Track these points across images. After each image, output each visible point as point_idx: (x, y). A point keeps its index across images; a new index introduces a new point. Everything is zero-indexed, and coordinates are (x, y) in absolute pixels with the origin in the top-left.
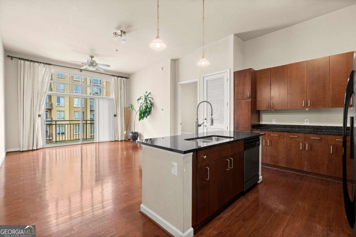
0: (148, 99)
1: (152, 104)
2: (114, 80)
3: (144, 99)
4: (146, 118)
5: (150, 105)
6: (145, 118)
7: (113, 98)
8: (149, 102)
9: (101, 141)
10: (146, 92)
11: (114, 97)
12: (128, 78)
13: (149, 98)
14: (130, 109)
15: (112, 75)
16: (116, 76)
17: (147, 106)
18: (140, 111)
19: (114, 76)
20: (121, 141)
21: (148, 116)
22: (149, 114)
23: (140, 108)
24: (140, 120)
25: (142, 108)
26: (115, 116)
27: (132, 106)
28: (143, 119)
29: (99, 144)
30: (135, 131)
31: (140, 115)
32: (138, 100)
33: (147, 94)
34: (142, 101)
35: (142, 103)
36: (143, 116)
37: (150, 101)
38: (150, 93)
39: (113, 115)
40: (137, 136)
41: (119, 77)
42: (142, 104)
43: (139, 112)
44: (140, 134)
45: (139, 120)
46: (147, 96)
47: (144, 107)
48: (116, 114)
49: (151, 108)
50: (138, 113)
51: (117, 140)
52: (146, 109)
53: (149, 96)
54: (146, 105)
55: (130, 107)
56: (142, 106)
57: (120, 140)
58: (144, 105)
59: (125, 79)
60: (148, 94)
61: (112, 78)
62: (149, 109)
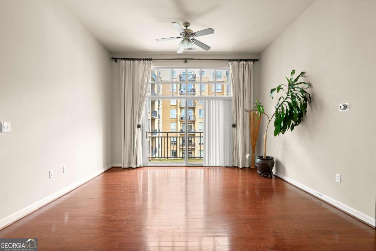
0: (298, 87)
1: (308, 99)
2: (233, 67)
3: (286, 89)
4: (292, 129)
5: (302, 99)
6: (288, 131)
7: (231, 98)
8: (300, 95)
9: (211, 165)
10: (293, 72)
11: (232, 96)
12: (257, 60)
13: (300, 86)
14: (256, 112)
15: (230, 60)
16: (236, 60)
17: (295, 103)
18: (276, 116)
19: (234, 60)
20: (243, 168)
21: (296, 125)
22: (298, 122)
23: (277, 109)
24: (276, 133)
25: (280, 108)
26: (234, 126)
27: (259, 106)
28: (283, 134)
29: (209, 169)
30: (267, 155)
31: (276, 124)
32: (273, 90)
33: (295, 77)
34: (283, 93)
35: (282, 98)
36: (282, 125)
37: (303, 91)
38: (303, 73)
39: (231, 125)
40: (270, 164)
41: (241, 60)
42: (282, 100)
43: (274, 117)
44: (278, 162)
45: (275, 135)
46: (296, 80)
47: (286, 107)
48: (235, 124)
49: (305, 106)
50: (274, 120)
51: (236, 165)
52: (291, 108)
53: (301, 80)
54: (290, 101)
55: (257, 109)
56: (282, 104)
57: (240, 167)
58: (286, 103)
59: (252, 63)
60: (299, 76)
61: (229, 65)
62: (298, 109)
